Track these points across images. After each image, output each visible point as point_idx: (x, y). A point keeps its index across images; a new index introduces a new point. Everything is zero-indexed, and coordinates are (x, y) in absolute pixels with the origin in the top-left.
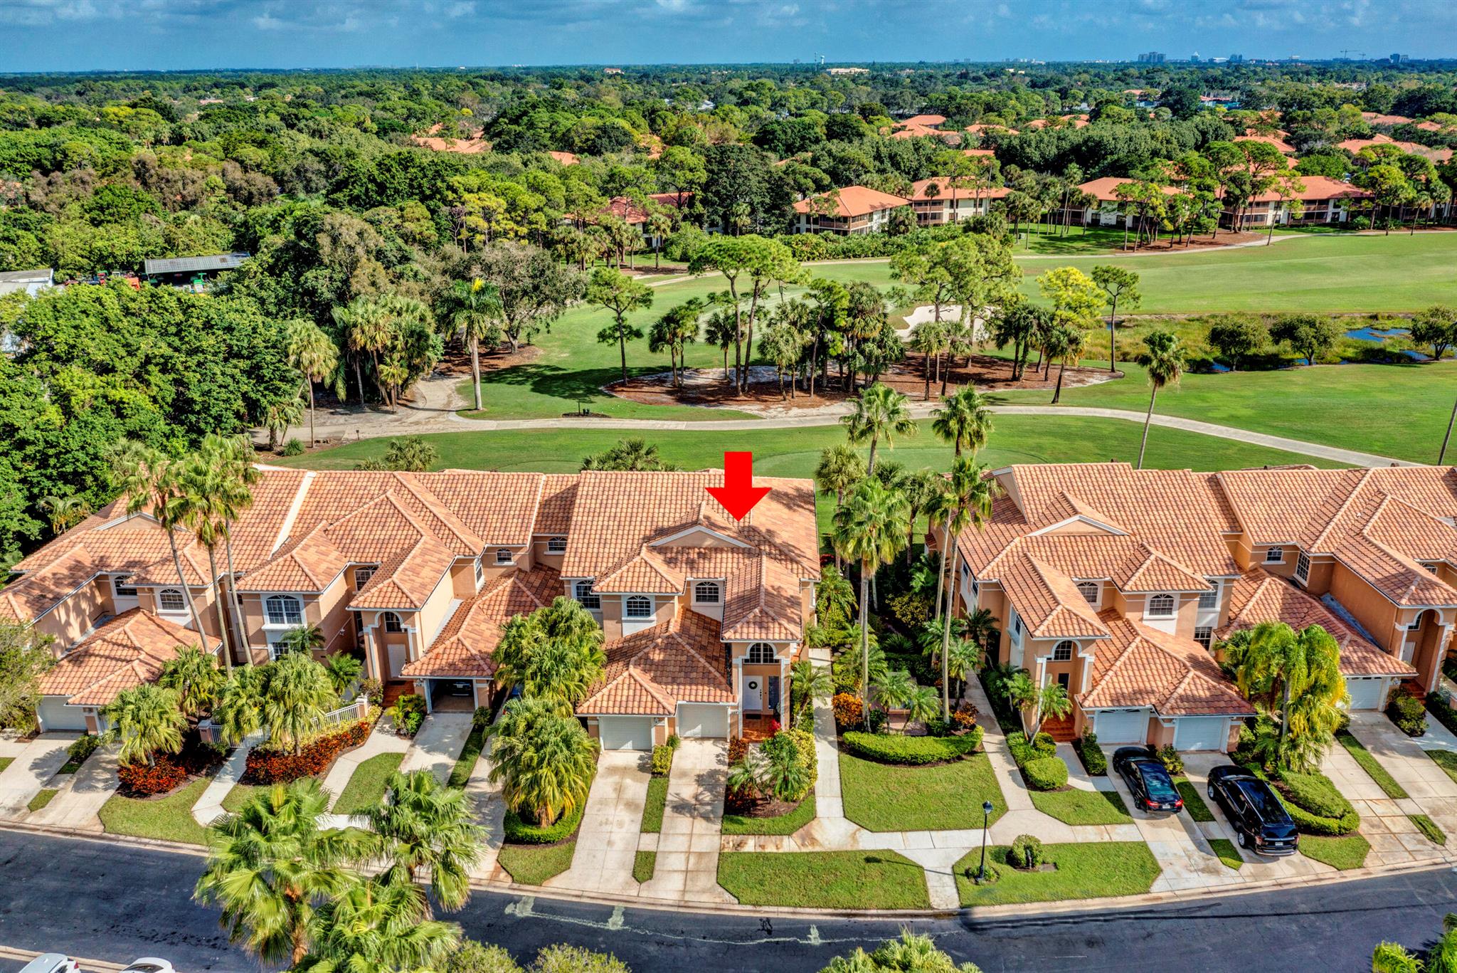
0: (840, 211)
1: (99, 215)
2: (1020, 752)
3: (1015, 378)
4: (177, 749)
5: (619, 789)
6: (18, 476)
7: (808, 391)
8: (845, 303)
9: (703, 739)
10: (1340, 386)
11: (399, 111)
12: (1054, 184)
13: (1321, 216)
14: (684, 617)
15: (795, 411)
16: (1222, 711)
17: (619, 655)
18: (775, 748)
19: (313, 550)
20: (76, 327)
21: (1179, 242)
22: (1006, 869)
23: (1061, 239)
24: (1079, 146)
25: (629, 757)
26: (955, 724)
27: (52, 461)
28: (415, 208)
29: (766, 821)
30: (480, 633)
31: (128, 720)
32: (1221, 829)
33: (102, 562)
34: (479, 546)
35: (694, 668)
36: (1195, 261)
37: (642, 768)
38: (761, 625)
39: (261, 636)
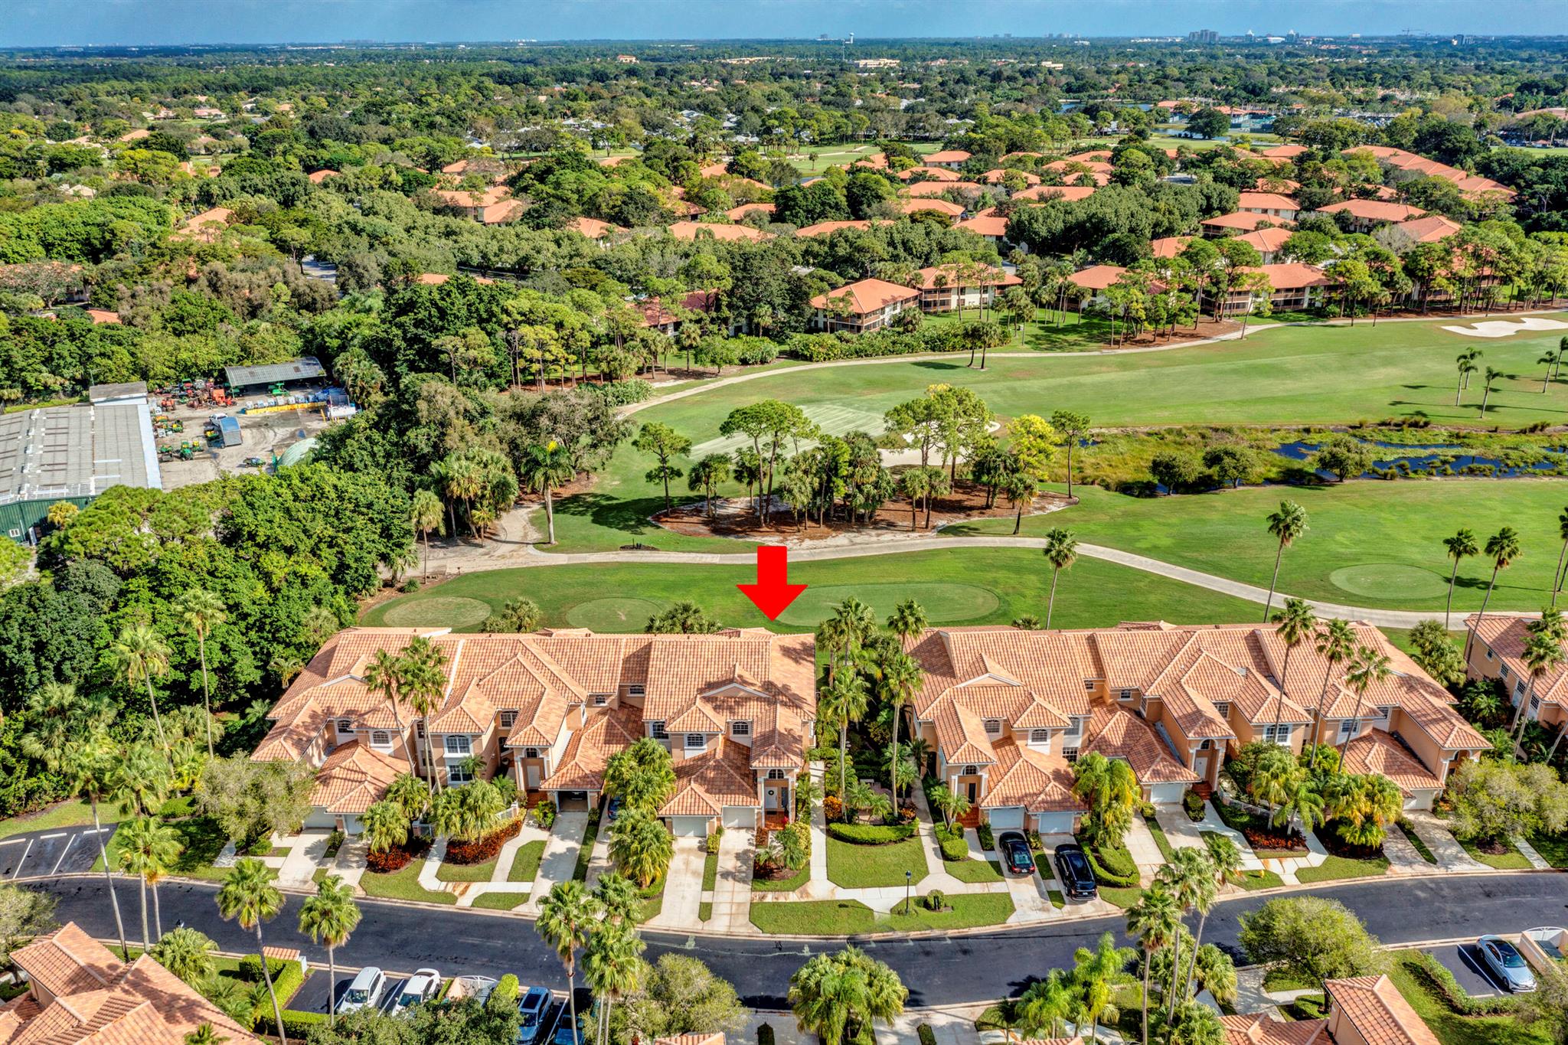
0: (854, 309)
1: (179, 324)
2: (941, 836)
3: (988, 507)
4: (404, 842)
5: (687, 863)
6: (245, 639)
7: (817, 521)
8: (847, 457)
9: (739, 828)
10: (1251, 513)
11: (418, 149)
12: (1052, 273)
13: (1297, 302)
14: (725, 746)
15: (808, 543)
16: (1068, 809)
17: (682, 772)
18: (787, 837)
19: (473, 701)
20: (270, 522)
21: (1162, 335)
22: (923, 911)
23: (1057, 330)
24: (1085, 222)
25: (691, 841)
26: (901, 817)
27: (268, 628)
28: (476, 334)
29: (779, 883)
30: (588, 758)
31: (377, 825)
32: (1056, 884)
33: (329, 712)
34: (584, 694)
35: (733, 783)
36: (1170, 361)
37: (700, 849)
38: (777, 757)
39: (442, 761)
